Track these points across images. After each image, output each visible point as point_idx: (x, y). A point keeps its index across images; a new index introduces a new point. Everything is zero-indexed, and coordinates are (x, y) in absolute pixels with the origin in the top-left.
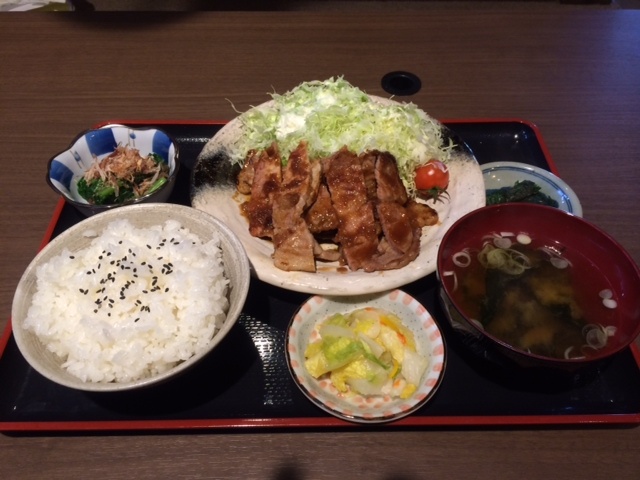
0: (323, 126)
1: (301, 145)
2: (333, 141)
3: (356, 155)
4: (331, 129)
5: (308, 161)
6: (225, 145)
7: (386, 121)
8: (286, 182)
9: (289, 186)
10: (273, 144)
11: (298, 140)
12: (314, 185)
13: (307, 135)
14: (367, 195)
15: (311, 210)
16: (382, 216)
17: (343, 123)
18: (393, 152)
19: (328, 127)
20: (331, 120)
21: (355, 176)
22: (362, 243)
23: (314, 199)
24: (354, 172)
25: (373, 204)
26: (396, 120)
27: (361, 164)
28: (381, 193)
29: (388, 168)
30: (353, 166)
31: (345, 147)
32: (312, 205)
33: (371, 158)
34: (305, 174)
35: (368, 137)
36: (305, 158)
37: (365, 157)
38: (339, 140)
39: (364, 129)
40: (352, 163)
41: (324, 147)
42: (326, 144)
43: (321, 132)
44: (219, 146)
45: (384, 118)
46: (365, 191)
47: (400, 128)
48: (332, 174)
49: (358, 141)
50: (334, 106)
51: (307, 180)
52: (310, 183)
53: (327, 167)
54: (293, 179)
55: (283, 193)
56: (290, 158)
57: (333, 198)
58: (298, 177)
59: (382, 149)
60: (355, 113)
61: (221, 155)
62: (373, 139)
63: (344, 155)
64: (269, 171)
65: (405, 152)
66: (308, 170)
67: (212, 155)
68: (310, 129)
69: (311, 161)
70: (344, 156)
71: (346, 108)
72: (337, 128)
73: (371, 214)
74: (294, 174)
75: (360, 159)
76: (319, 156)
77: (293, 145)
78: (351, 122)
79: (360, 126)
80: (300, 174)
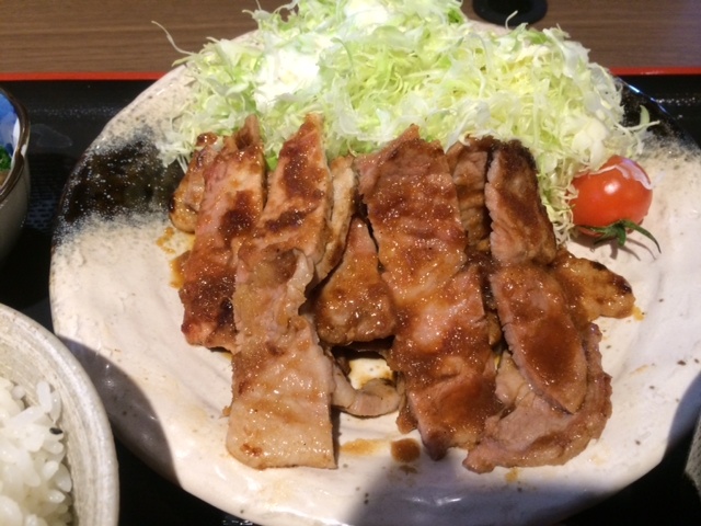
0: (359, 77)
1: (308, 125)
2: (383, 116)
3: (440, 151)
4: (379, 86)
5: (322, 164)
6: (150, 122)
7: (511, 66)
8: (270, 214)
9: (275, 226)
10: (248, 119)
11: (302, 113)
12: (338, 223)
13: (323, 99)
14: (467, 250)
15: (328, 287)
16: (504, 304)
17: (407, 71)
18: (528, 141)
19: (372, 82)
20: (380, 63)
21: (437, 201)
22: (454, 375)
23: (336, 261)
24: (435, 191)
25: (480, 270)
26: (536, 63)
27: (452, 172)
28: (502, 245)
29: (517, 182)
30: (432, 179)
31: (414, 128)
32: (330, 274)
33: (475, 155)
34: (316, 196)
35: (470, 105)
36: (317, 156)
37: (463, 153)
38: (399, 112)
39: (459, 84)
40: (430, 170)
41: (363, 130)
42: (366, 121)
43: (356, 93)
44: (139, 125)
45: (506, 57)
46: (461, 240)
47: (546, 82)
48: (381, 196)
49: (443, 115)
50: (388, 29)
51: (320, 212)
52: (326, 220)
53: (368, 179)
54: (286, 206)
55: (262, 244)
56: (283, 153)
57: (384, 258)
58: (300, 205)
59: (503, 134)
60: (436, 46)
61: (140, 144)
62: (482, 110)
63: (411, 149)
64: (236, 184)
65: (555, 141)
66: (322, 187)
67: (119, 145)
68: (329, 87)
69: (331, 163)
70: (410, 152)
71: (416, 34)
72: (392, 82)
73: (477, 297)
74: (289, 196)
75: (449, 160)
76: (350, 152)
77: (291, 124)
78: (426, 67)
79: (450, 77)
80: (303, 195)
